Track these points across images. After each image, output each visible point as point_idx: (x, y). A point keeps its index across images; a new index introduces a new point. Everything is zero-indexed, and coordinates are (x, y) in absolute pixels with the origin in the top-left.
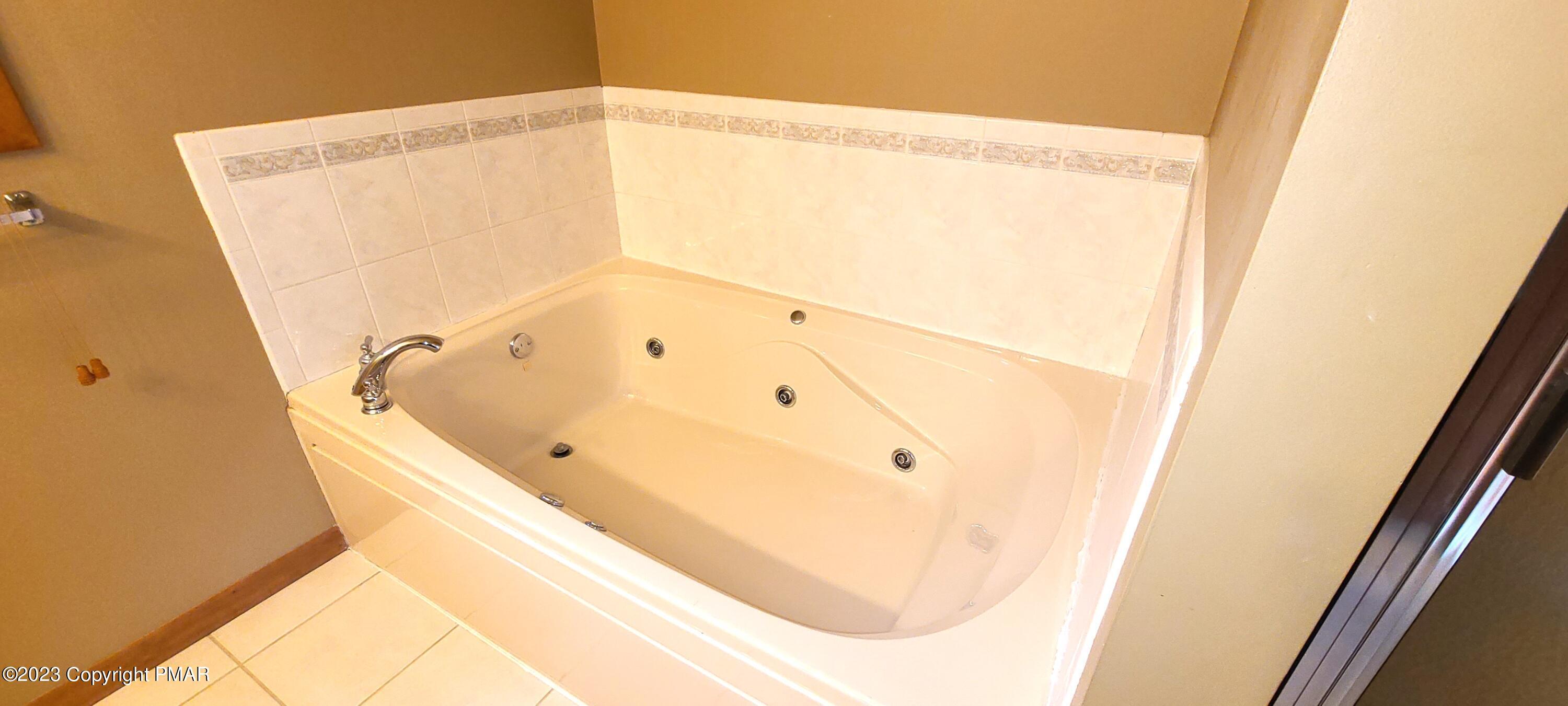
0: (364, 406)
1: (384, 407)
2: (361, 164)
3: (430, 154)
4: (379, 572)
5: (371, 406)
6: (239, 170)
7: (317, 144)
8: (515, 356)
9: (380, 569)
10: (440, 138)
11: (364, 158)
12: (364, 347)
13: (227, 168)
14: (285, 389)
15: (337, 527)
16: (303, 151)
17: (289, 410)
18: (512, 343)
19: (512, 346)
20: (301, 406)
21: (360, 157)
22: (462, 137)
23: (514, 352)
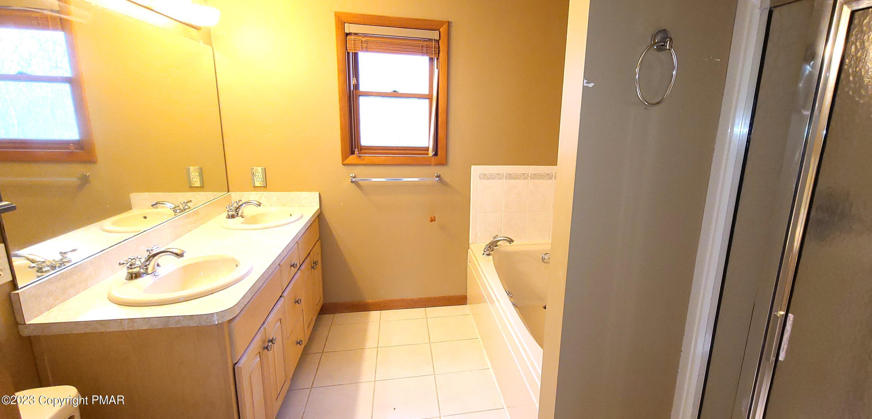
0: (484, 253)
1: (488, 255)
2: (515, 181)
3: (536, 181)
4: (469, 315)
5: (485, 253)
6: (482, 177)
7: (504, 173)
8: (543, 261)
9: (471, 314)
10: (542, 177)
11: (517, 179)
12: (494, 237)
13: (480, 176)
14: (470, 243)
15: (467, 295)
16: (500, 174)
17: (469, 249)
18: (543, 256)
19: (543, 257)
20: (472, 250)
21: (515, 179)
22: (550, 178)
23: (543, 259)
